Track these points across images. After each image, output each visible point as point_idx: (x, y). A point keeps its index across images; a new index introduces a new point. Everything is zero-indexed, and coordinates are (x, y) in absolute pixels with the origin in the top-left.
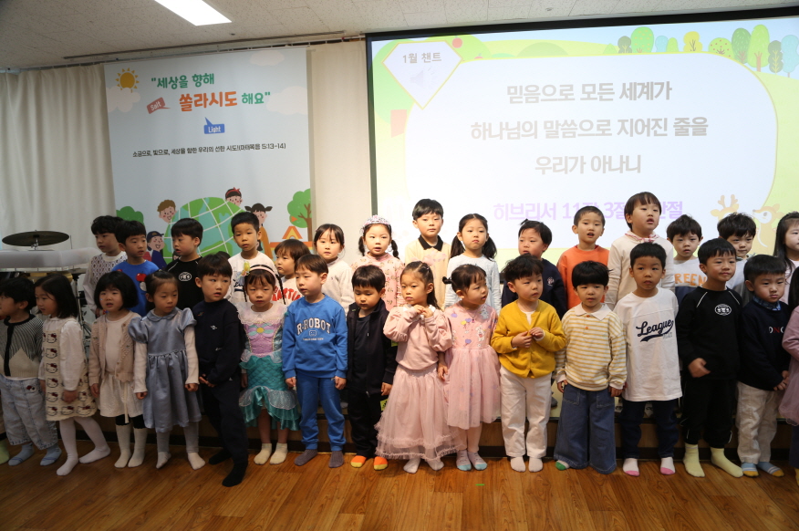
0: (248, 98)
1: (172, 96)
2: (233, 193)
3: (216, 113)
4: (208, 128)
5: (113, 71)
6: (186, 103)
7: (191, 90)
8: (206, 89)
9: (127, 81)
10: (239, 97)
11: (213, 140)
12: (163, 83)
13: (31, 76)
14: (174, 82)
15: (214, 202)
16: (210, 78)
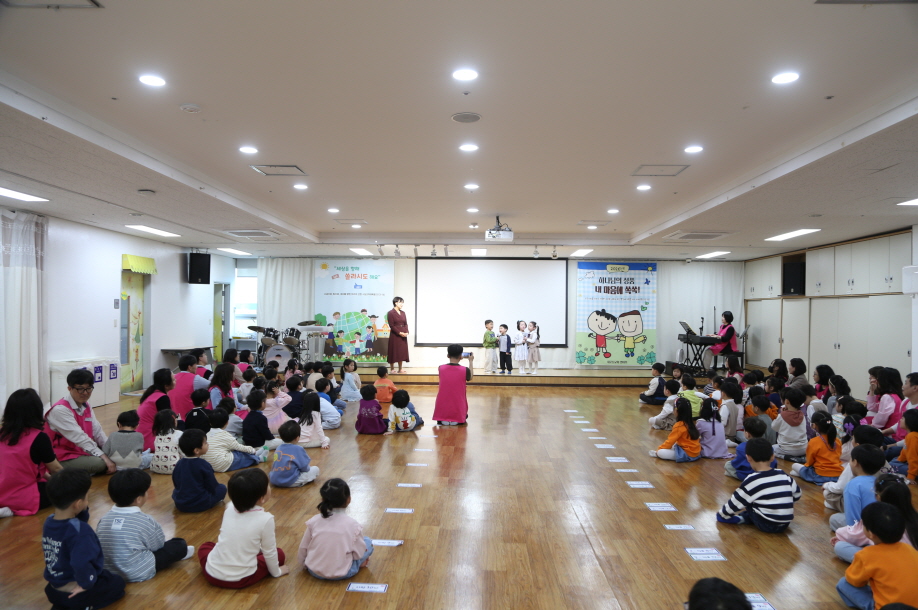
0: (372, 277)
1: (342, 274)
2: (364, 311)
3: (359, 281)
4: (356, 286)
5: (318, 262)
6: (347, 277)
7: (350, 272)
8: (356, 272)
9: (324, 267)
10: (368, 276)
11: (358, 291)
12: (339, 269)
13: (280, 260)
14: (343, 269)
15: (356, 313)
16: (358, 269)
